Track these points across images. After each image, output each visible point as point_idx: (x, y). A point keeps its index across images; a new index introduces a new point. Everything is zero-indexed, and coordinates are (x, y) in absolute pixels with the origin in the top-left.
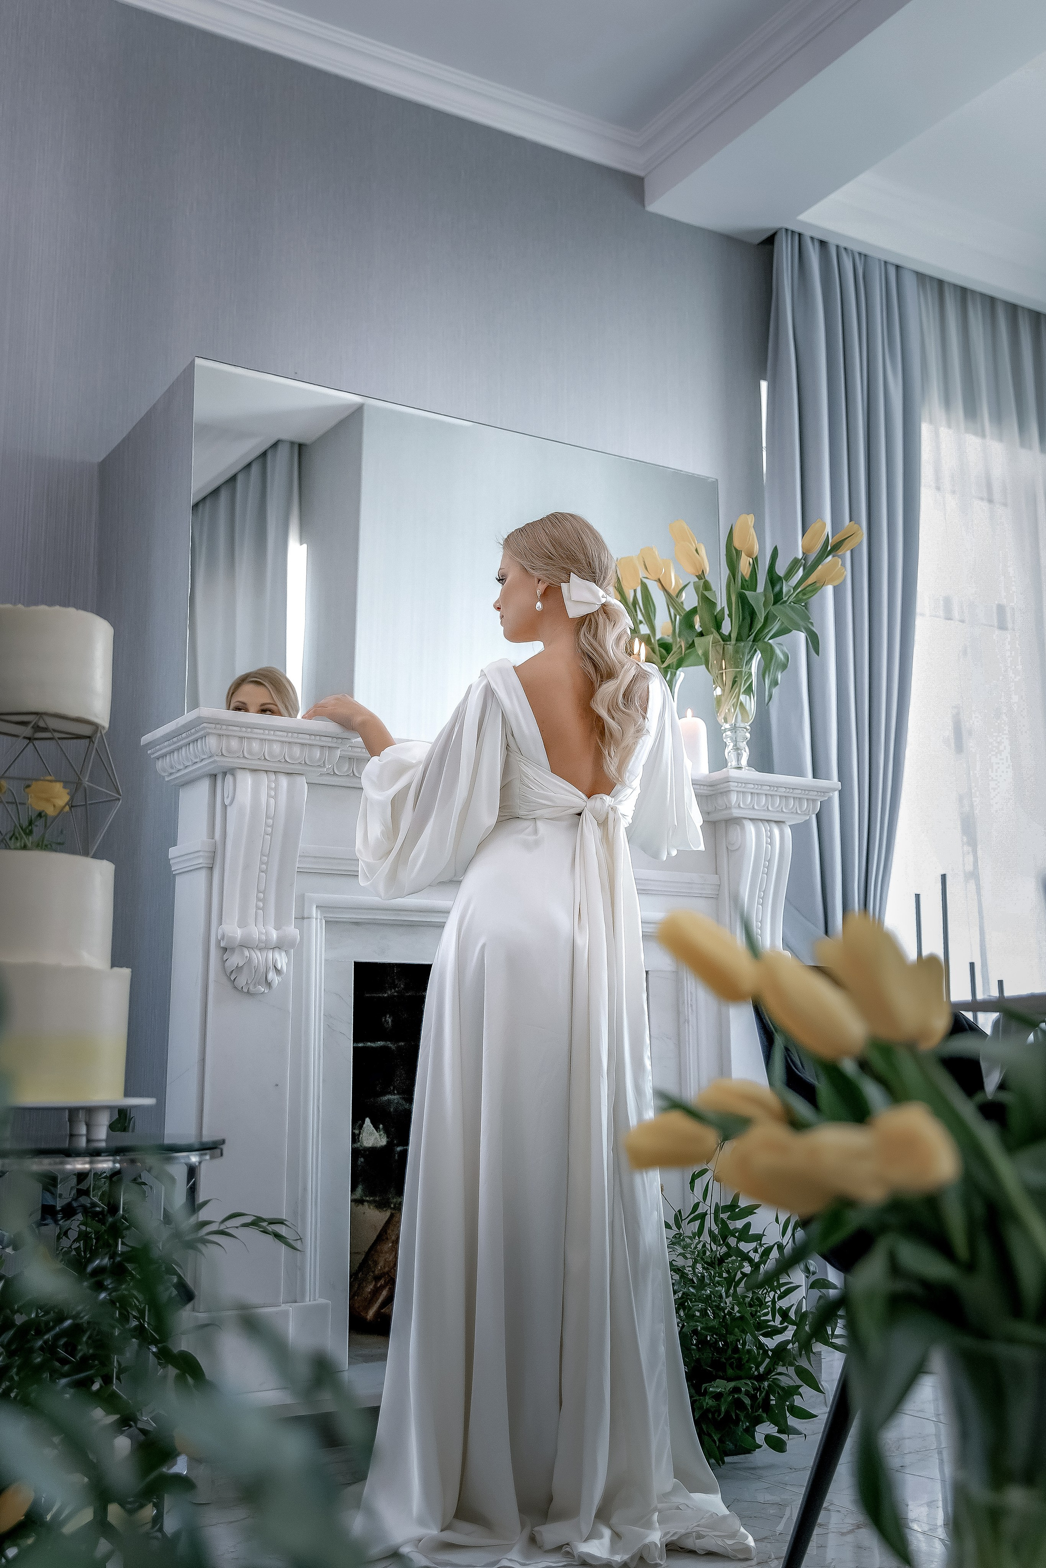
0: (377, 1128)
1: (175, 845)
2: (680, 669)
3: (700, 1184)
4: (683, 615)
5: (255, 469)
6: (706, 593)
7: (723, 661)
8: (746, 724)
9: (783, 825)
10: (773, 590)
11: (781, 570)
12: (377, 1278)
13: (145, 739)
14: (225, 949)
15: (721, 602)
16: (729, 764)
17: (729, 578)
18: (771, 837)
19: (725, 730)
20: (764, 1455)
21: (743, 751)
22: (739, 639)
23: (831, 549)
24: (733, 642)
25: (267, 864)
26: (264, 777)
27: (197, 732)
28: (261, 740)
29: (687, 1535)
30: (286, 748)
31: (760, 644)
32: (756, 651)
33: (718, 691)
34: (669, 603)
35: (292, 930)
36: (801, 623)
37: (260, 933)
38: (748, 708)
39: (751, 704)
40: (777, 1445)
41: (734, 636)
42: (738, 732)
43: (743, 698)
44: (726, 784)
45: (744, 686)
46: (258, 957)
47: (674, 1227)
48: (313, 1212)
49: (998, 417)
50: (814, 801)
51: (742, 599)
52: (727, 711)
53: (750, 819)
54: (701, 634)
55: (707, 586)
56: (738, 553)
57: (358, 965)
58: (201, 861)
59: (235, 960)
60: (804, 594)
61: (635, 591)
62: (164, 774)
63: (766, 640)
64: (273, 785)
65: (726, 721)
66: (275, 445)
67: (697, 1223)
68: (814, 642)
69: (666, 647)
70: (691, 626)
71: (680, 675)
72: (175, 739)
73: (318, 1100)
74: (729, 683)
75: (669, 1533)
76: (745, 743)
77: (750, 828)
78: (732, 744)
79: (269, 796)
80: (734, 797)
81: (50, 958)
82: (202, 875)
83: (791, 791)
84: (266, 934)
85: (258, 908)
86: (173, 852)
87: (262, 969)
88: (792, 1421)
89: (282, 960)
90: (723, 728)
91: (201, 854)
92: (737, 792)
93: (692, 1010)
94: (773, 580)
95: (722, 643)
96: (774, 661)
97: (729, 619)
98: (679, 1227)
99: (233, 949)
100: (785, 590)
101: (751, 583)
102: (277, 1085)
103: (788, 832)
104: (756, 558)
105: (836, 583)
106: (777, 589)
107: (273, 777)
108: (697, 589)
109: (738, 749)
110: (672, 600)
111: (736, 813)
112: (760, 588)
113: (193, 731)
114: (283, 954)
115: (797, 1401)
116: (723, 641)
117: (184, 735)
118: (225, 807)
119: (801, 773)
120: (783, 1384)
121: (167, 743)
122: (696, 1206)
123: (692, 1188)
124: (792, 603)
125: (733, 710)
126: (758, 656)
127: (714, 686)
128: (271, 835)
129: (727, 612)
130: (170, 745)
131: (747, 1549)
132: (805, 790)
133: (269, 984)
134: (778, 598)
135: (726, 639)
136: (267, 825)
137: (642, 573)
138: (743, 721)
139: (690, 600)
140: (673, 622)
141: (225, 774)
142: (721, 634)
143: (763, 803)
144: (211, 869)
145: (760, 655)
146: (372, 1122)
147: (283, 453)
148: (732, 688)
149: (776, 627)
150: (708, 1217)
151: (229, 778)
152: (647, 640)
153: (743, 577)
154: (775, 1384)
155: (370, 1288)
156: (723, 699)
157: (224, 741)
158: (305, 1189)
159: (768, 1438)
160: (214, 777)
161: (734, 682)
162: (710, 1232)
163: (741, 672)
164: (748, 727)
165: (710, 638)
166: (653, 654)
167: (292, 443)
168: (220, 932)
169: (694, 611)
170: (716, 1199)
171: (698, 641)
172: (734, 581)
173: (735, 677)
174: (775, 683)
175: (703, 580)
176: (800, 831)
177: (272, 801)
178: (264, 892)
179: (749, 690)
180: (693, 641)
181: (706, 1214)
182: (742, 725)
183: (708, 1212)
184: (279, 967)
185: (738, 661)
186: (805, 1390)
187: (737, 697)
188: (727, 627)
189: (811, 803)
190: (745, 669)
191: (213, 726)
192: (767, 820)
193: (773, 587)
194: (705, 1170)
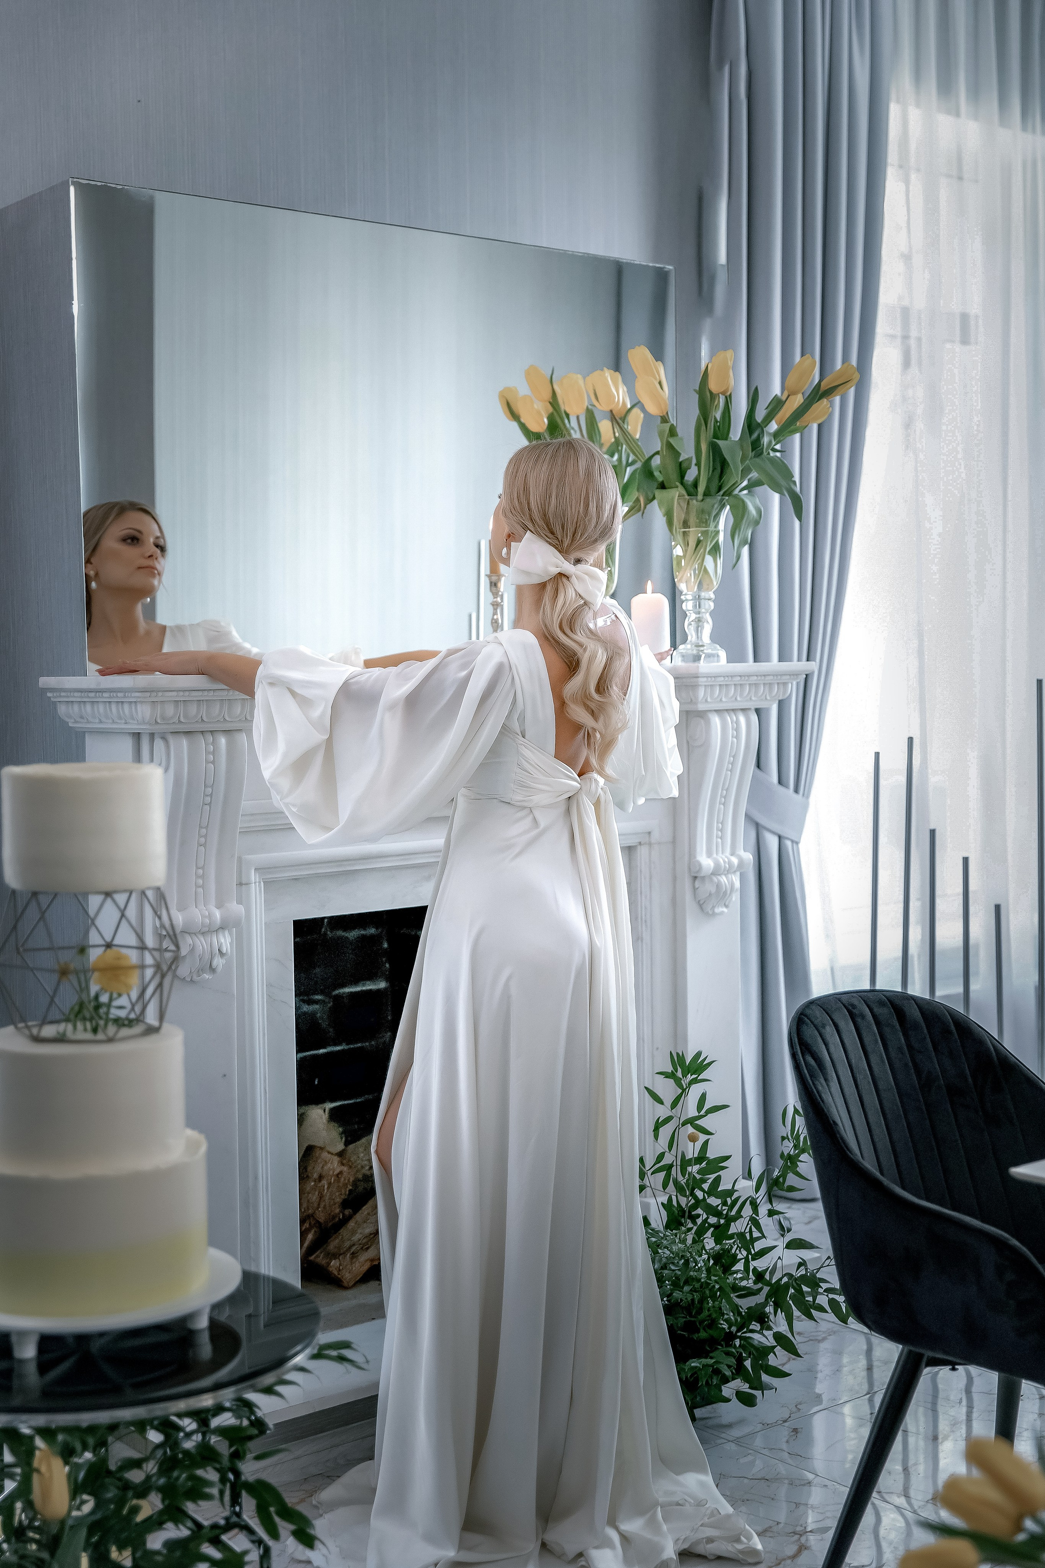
3: (665, 1132)
4: (643, 461)
7: (688, 521)
8: (710, 592)
9: (749, 711)
10: (751, 437)
11: (760, 415)
13: (47, 682)
14: (164, 938)
15: (687, 452)
16: (689, 638)
17: (698, 420)
18: (737, 729)
21: (705, 624)
22: (707, 492)
23: (821, 394)
24: (700, 497)
25: (205, 836)
26: (201, 741)
28: (200, 701)
30: (226, 706)
31: (731, 498)
32: (724, 506)
33: (678, 551)
35: (234, 906)
36: (783, 483)
37: (203, 916)
38: (712, 573)
39: (716, 568)
41: (702, 488)
42: (701, 603)
43: (709, 561)
44: (695, 680)
45: (710, 546)
46: (202, 944)
49: (975, 92)
51: (715, 450)
52: (690, 577)
53: (716, 712)
54: (662, 486)
55: (673, 432)
56: (712, 394)
61: (578, 417)
63: (738, 493)
64: (211, 746)
65: (689, 592)
67: (662, 1175)
72: (91, 694)
74: (693, 543)
76: (708, 616)
77: (716, 720)
78: (693, 616)
79: (208, 761)
80: (701, 693)
83: (757, 677)
84: (210, 916)
85: (197, 886)
87: (207, 957)
88: (767, 1379)
89: (226, 941)
90: (684, 599)
92: (705, 686)
93: (646, 926)
94: (751, 425)
95: (687, 497)
96: (745, 518)
97: (697, 469)
100: (764, 437)
101: (725, 429)
102: (226, 1075)
103: (756, 718)
104: (730, 395)
105: (820, 421)
106: (755, 436)
107: (210, 738)
108: (661, 434)
109: (700, 621)
111: (701, 707)
112: (737, 436)
114: (227, 933)
115: (772, 1360)
116: (689, 495)
117: (105, 694)
119: (769, 659)
120: (755, 1343)
121: (79, 694)
122: (661, 1157)
123: (656, 1137)
124: (771, 454)
125: (696, 577)
126: (729, 510)
127: (674, 543)
128: (210, 804)
129: (694, 461)
130: (82, 697)
131: (755, 1552)
132: (769, 675)
133: (212, 970)
134: (756, 445)
135: (693, 491)
136: (205, 795)
138: (707, 590)
139: (651, 444)
141: (153, 736)
142: (687, 487)
143: (732, 694)
145: (731, 509)
148: (695, 549)
149: (750, 479)
150: (674, 1169)
151: (158, 742)
153: (716, 421)
154: (747, 1344)
156: (685, 561)
157: (159, 707)
158: (256, 1178)
160: (139, 736)
161: (700, 542)
162: (676, 1183)
163: (708, 530)
164: (713, 596)
165: (673, 491)
169: (655, 456)
171: (659, 493)
172: (706, 427)
173: (701, 536)
174: (744, 542)
175: (668, 425)
177: (211, 766)
178: (203, 868)
179: (716, 551)
180: (653, 492)
181: (671, 1166)
182: (706, 594)
184: (224, 951)
185: (706, 520)
186: (778, 1349)
187: (701, 559)
188: (691, 476)
189: (781, 686)
190: (711, 528)
191: (148, 694)
192: (733, 710)
193: (751, 433)
194: (670, 1118)
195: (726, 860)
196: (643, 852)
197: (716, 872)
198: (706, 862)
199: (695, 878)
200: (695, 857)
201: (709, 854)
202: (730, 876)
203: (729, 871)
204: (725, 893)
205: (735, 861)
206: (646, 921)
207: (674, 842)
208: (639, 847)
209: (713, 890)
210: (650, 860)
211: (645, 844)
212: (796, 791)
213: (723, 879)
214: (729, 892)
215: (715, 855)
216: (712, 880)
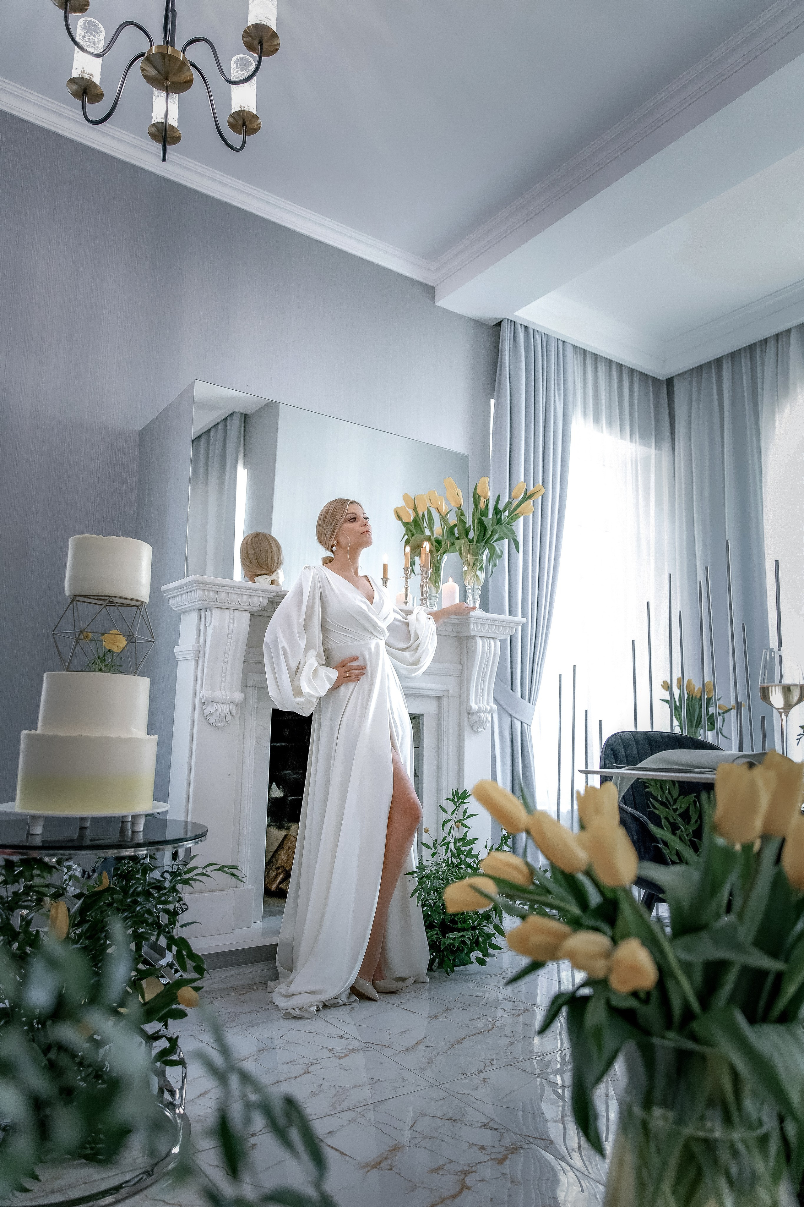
0: (279, 788)
1: (178, 645)
2: (445, 554)
4: (448, 527)
5: (221, 427)
6: (461, 517)
7: (469, 554)
8: (479, 586)
9: (496, 640)
10: (496, 517)
11: (501, 507)
12: (278, 869)
13: (163, 588)
14: (204, 703)
15: (470, 522)
17: (474, 510)
18: (490, 647)
19: (468, 589)
20: (474, 967)
21: (477, 600)
22: (477, 542)
23: (527, 497)
24: (474, 543)
26: (227, 612)
27: (192, 587)
28: (227, 592)
30: (240, 597)
31: (488, 545)
32: (486, 548)
33: (466, 568)
34: (442, 520)
35: (240, 694)
36: (510, 535)
37: (223, 695)
38: (481, 578)
39: (482, 575)
40: (482, 962)
41: (475, 540)
42: (475, 591)
43: (478, 572)
45: (479, 565)
46: (221, 709)
47: (433, 848)
50: (512, 628)
51: (481, 522)
52: (470, 579)
53: (479, 637)
54: (458, 538)
55: (462, 514)
56: (480, 497)
58: (192, 656)
59: (209, 709)
60: (512, 519)
61: (424, 513)
62: (172, 607)
63: (491, 543)
64: (232, 617)
65: (469, 585)
66: (232, 414)
67: (445, 847)
68: (516, 545)
69: (438, 542)
70: (453, 534)
71: (445, 557)
72: (180, 590)
73: (251, 782)
74: (471, 565)
76: (478, 596)
77: (479, 641)
78: (471, 596)
79: (230, 622)
80: (472, 625)
81: (114, 733)
82: (192, 663)
83: (497, 622)
84: (226, 696)
85: (222, 682)
86: (177, 649)
87: (223, 715)
88: (490, 950)
90: (467, 588)
91: (192, 652)
92: (474, 622)
93: (445, 735)
94: (497, 512)
95: (468, 543)
96: (495, 553)
97: (473, 531)
98: (435, 848)
99: (208, 703)
100: (503, 517)
101: (485, 513)
102: (229, 775)
103: (498, 643)
104: (488, 500)
106: (499, 516)
107: (232, 611)
108: (457, 515)
109: (474, 599)
110: (443, 518)
111: (472, 633)
112: (490, 516)
113: (190, 587)
114: (235, 706)
115: (493, 941)
117: (185, 588)
118: (206, 627)
119: (502, 613)
120: (486, 932)
121: (175, 591)
122: (444, 838)
124: (506, 525)
125: (472, 579)
126: (487, 550)
127: (463, 565)
128: (230, 643)
129: (472, 527)
130: (176, 593)
132: (508, 622)
133: (227, 722)
134: (499, 521)
135: (471, 541)
136: (228, 638)
137: (428, 504)
138: (477, 585)
139: (453, 520)
140: (443, 530)
141: (206, 609)
142: (469, 539)
143: (486, 629)
144: (197, 660)
145: (488, 550)
146: (276, 785)
147: (236, 418)
148: (473, 566)
149: (497, 536)
150: (450, 844)
151: (208, 612)
152: (429, 539)
153: (481, 510)
154: (482, 933)
155: (274, 873)
156: (468, 572)
159: (478, 959)
160: (200, 610)
161: (474, 564)
162: (452, 852)
163: (478, 559)
164: (480, 588)
165: (463, 541)
166: (432, 546)
167: (241, 414)
168: (202, 694)
169: (455, 526)
170: (455, 835)
171: (456, 541)
172: (477, 511)
173: (475, 561)
174: (495, 565)
175: (460, 510)
176: (503, 642)
177: (231, 625)
179: (481, 568)
180: (454, 542)
181: (449, 842)
182: (477, 587)
183: (451, 842)
184: (232, 713)
185: (476, 553)
186: (497, 935)
187: (475, 572)
188: (471, 535)
190: (480, 557)
191: (201, 585)
192: (488, 637)
193: (497, 515)
194: (450, 820)
195: (484, 706)
196: (445, 699)
197: (479, 711)
198: (474, 706)
199: (469, 713)
200: (469, 704)
201: (476, 703)
202: (486, 714)
203: (485, 711)
204: (483, 721)
205: (489, 708)
206: (445, 732)
207: (460, 697)
208: (442, 697)
209: (477, 720)
210: (448, 704)
211: (445, 696)
212: (529, 700)
213: (482, 715)
214: (485, 721)
215: (479, 704)
216: (477, 715)
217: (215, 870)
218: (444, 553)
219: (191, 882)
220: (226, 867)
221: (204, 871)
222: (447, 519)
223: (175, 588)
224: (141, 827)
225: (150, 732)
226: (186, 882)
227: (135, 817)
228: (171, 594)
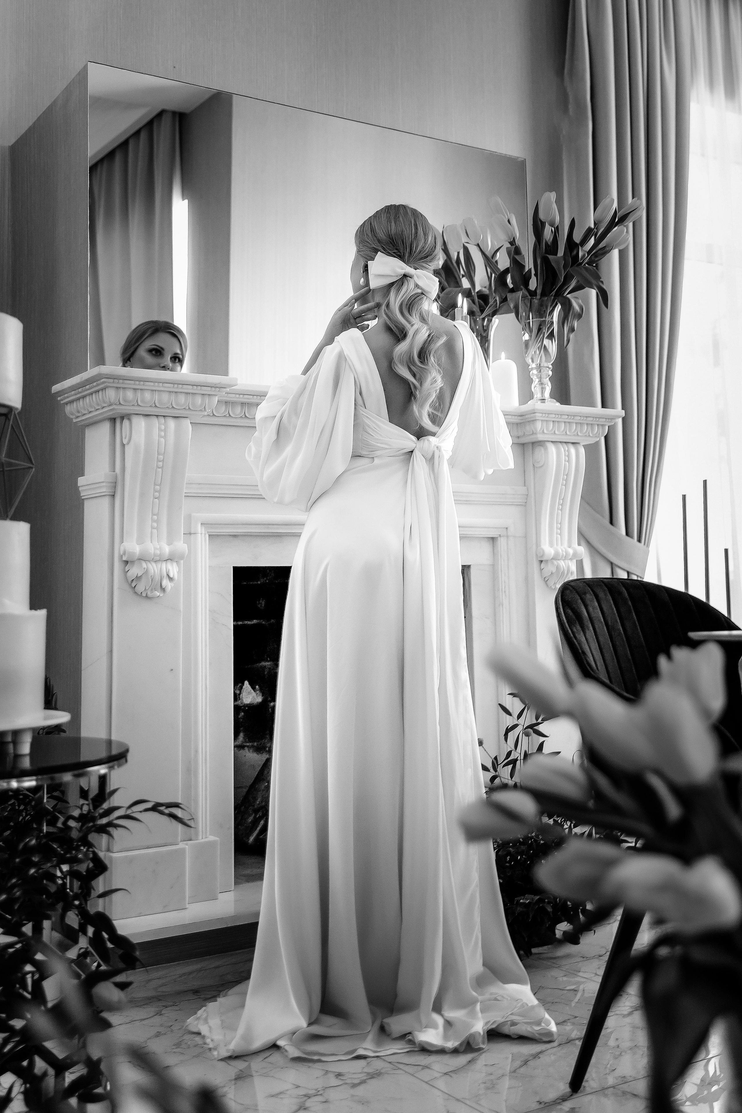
0: (254, 688)
1: (83, 475)
2: (495, 316)
3: (513, 735)
4: (498, 274)
5: (144, 135)
6: (517, 257)
7: (531, 314)
8: (549, 364)
9: (577, 445)
10: (571, 254)
11: (577, 238)
12: (256, 811)
13: (56, 388)
14: (126, 562)
15: (529, 264)
16: (535, 396)
17: (535, 244)
18: (569, 456)
19: (532, 369)
20: (563, 947)
21: (546, 386)
22: (543, 294)
23: (618, 221)
24: (538, 297)
25: (159, 491)
26: (155, 421)
27: (98, 385)
28: (153, 391)
29: (504, 1024)
30: (173, 397)
31: (560, 298)
32: (556, 304)
33: (526, 337)
34: (487, 264)
35: (181, 545)
36: (594, 282)
37: (155, 549)
38: (550, 350)
39: (552, 347)
40: (573, 940)
41: (539, 292)
42: (542, 371)
43: (546, 342)
44: (532, 415)
45: (547, 332)
46: (154, 568)
47: (492, 770)
48: (204, 768)
50: (603, 426)
51: (546, 261)
52: (533, 353)
53: (552, 442)
54: (512, 291)
55: (517, 251)
56: (543, 224)
57: (235, 569)
58: (105, 490)
59: (134, 571)
60: (596, 257)
61: (458, 253)
62: (71, 417)
63: (565, 295)
64: (163, 427)
65: (533, 362)
66: (160, 115)
67: (510, 767)
68: (604, 297)
69: (483, 298)
70: (505, 284)
71: (495, 321)
72: (80, 390)
73: (206, 680)
74: (535, 331)
75: (489, 1022)
76: (548, 379)
77: (552, 449)
78: (537, 380)
79: (160, 436)
80: (539, 425)
82: (106, 502)
83: (585, 418)
84: (160, 549)
85: (153, 528)
86: (81, 481)
87: (157, 578)
89: (173, 569)
90: (530, 367)
91: (104, 484)
92: (542, 420)
93: (506, 595)
94: (572, 245)
95: (529, 297)
96: (571, 311)
97: (535, 278)
98: (495, 770)
99: (133, 562)
100: (581, 254)
101: (553, 248)
102: (172, 670)
103: (582, 451)
104: (558, 227)
105: (622, 247)
106: (574, 253)
107: (162, 420)
108: (509, 253)
109: (542, 384)
110: (490, 261)
111: (540, 437)
112: (561, 253)
113: (95, 384)
114: (175, 564)
116: (530, 296)
117: (87, 387)
118: (123, 446)
119: (593, 405)
121: (73, 393)
122: (509, 754)
123: (506, 739)
124: (587, 265)
125: (538, 352)
126: (559, 307)
127: (523, 332)
128: (162, 468)
129: (533, 272)
130: (76, 394)
131: (550, 1034)
132: (596, 418)
133: (163, 590)
134: (575, 261)
135: (533, 294)
136: (158, 461)
137: (464, 239)
138: (546, 361)
139: (503, 262)
140: (490, 279)
141: (122, 418)
142: (529, 291)
143: (563, 429)
144: (113, 496)
145: (560, 307)
146: (250, 684)
147: (167, 120)
148: (537, 334)
149: (573, 284)
150: (518, 762)
151: (126, 422)
152: (468, 294)
153: (546, 243)
155: (250, 819)
156: (530, 343)
157: (121, 392)
158: (196, 751)
159: (566, 935)
160: (113, 420)
161: (539, 330)
163: (545, 321)
164: (550, 366)
165: (520, 294)
166: (473, 305)
167: (174, 113)
168: (122, 548)
169: (507, 271)
170: (525, 748)
171: (509, 296)
172: (540, 247)
173: (540, 325)
174: (572, 330)
175: (514, 246)
176: (591, 450)
177: (163, 440)
178: (157, 515)
179: (551, 336)
180: (506, 296)
181: (517, 760)
182: (546, 365)
183: (519, 758)
184: (171, 576)
185: (542, 312)
187: (541, 341)
188: (533, 284)
189: (601, 427)
190: (548, 319)
191: (112, 380)
192: (565, 442)
193: (571, 251)
194: (515, 726)
195: (564, 550)
196: (502, 543)
197: (556, 558)
198: (549, 551)
199: (541, 561)
200: (540, 546)
201: (551, 545)
202: (567, 561)
203: (566, 558)
204: (563, 573)
205: (571, 551)
206: (505, 592)
207: (526, 537)
208: (499, 538)
209: (554, 570)
210: (508, 548)
211: (503, 536)
212: (639, 540)
213: (562, 563)
214: (566, 572)
215: (555, 546)
216: (553, 563)
217: (146, 810)
218: (494, 313)
219: (111, 829)
220: (162, 805)
221: (129, 812)
222: (496, 262)
223: (73, 388)
224: (26, 748)
225: (34, 605)
226: (103, 830)
227: (17, 733)
228: (68, 397)
